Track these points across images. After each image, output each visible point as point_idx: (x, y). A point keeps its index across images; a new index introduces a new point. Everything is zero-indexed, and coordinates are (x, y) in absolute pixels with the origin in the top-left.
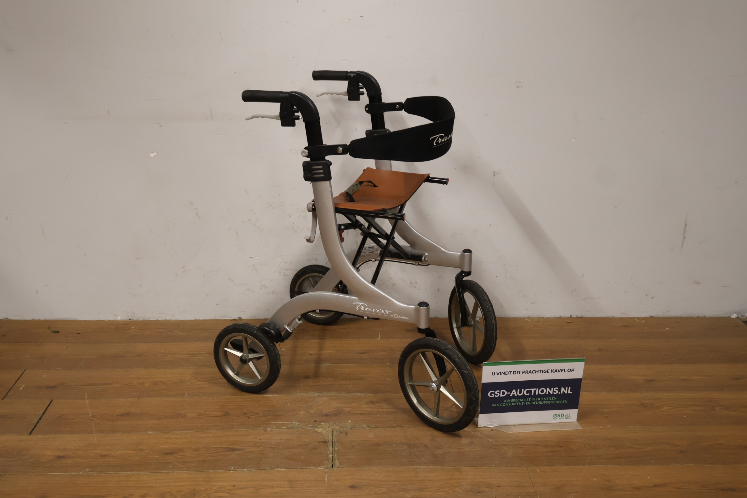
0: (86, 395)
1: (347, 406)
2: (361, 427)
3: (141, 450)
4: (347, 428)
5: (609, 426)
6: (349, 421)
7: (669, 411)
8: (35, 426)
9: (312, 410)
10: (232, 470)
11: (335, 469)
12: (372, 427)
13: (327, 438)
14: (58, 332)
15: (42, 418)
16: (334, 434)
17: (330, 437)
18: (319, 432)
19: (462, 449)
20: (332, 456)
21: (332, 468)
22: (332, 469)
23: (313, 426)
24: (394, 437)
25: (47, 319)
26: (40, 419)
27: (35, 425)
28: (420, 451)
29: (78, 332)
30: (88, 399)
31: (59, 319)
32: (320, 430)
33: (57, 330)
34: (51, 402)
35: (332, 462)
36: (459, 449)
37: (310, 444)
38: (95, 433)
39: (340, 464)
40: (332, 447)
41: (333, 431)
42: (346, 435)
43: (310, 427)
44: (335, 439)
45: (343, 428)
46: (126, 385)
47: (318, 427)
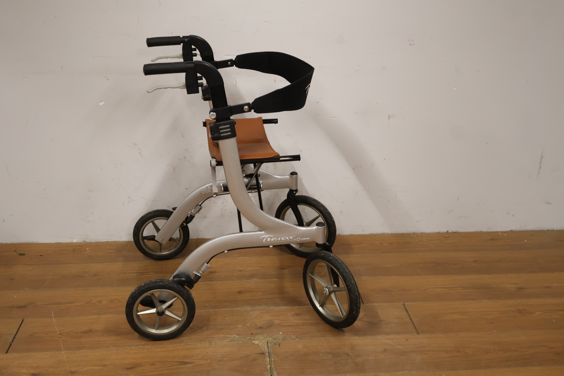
0: (53, 313)
1: (277, 318)
2: (290, 338)
3: (105, 365)
4: (279, 339)
5: (495, 331)
6: (280, 333)
7: (541, 316)
8: (11, 345)
9: (248, 323)
12: (300, 338)
13: (263, 350)
14: (24, 254)
15: (16, 337)
16: (269, 345)
17: (266, 348)
18: (256, 344)
19: (378, 356)
20: (270, 366)
23: (250, 339)
24: (319, 347)
25: (13, 242)
26: (14, 338)
27: (10, 344)
28: (344, 360)
29: (41, 254)
30: (54, 317)
31: (24, 242)
32: (256, 342)
33: (23, 253)
34: (22, 322)
35: (271, 373)
36: (376, 356)
37: (250, 356)
38: (63, 350)
39: (278, 374)
40: (269, 358)
41: (268, 343)
42: (279, 346)
43: (248, 340)
44: (270, 351)
45: (276, 340)
46: (87, 303)
47: (255, 339)
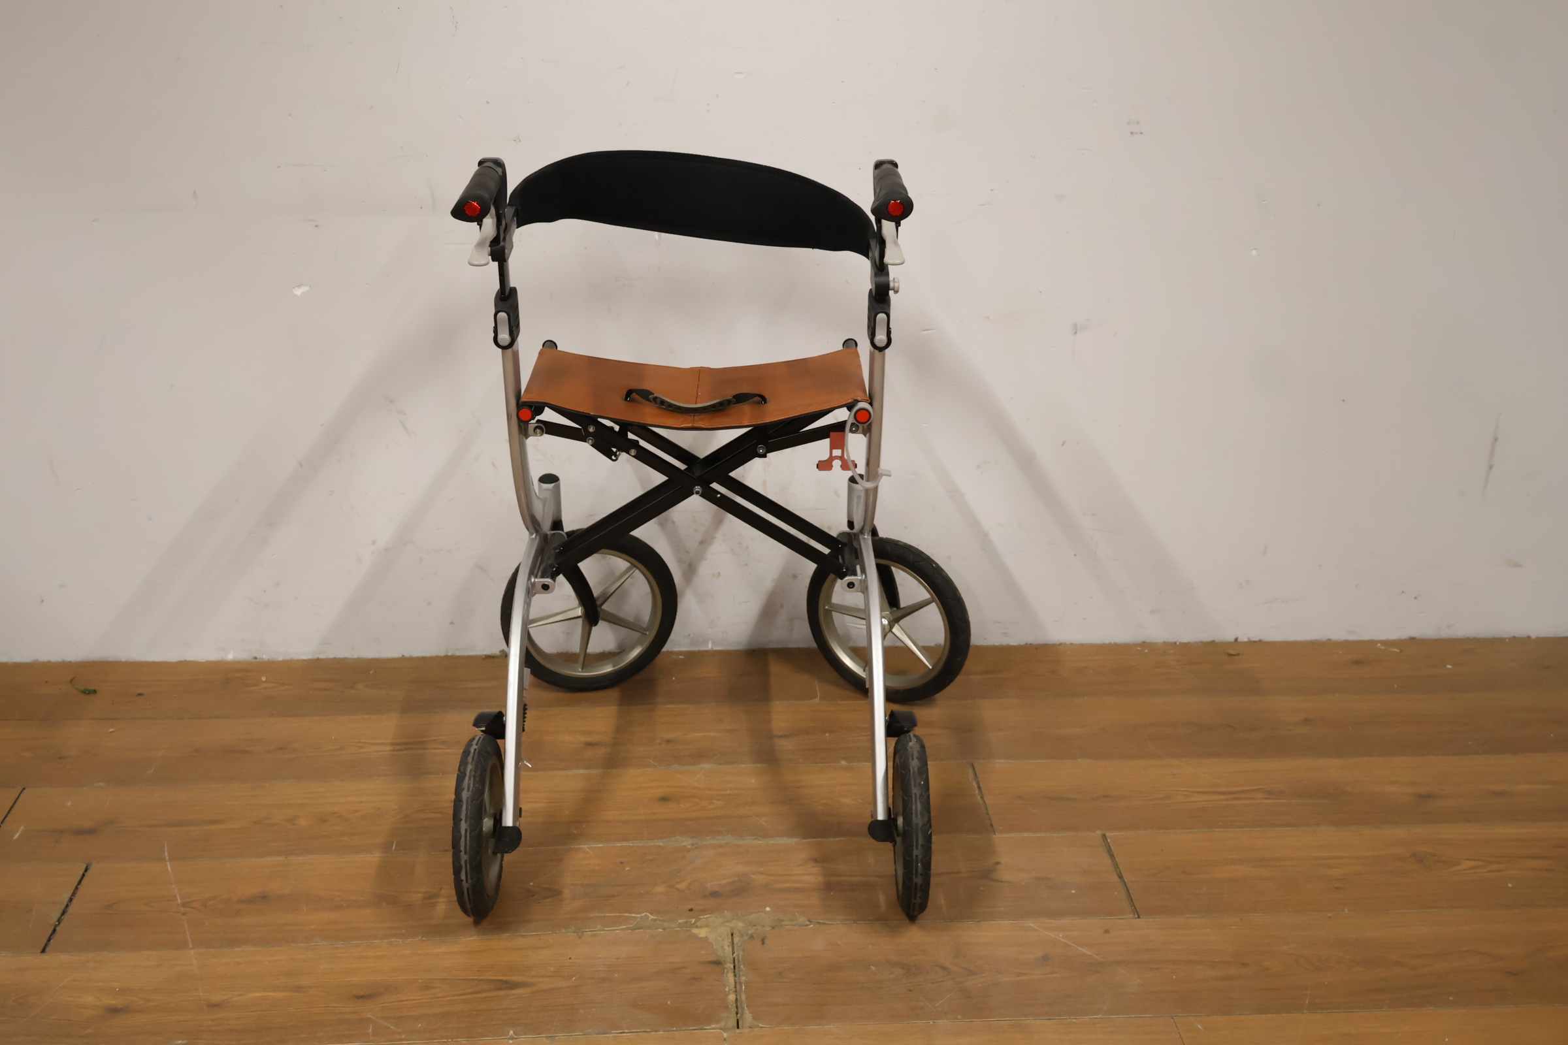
0: (166, 849)
1: (762, 869)
2: (794, 923)
3: (298, 989)
4: (764, 926)
5: (1346, 910)
6: (768, 909)
7: (1475, 873)
8: (54, 930)
9: (681, 881)
10: (511, 1038)
11: (746, 1030)
12: (819, 923)
13: (720, 953)
14: (95, 691)
15: (70, 910)
16: (736, 941)
17: (728, 949)
18: (701, 938)
19: (1025, 974)
20: (735, 998)
21: (738, 1028)
22: (738, 1031)
23: (687, 922)
24: (870, 946)
25: (67, 659)
26: (64, 913)
27: (53, 928)
28: (933, 983)
29: (140, 691)
30: (170, 860)
31: (97, 659)
32: (702, 933)
33: (92, 688)
34: (86, 870)
35: (737, 1014)
36: (1019, 974)
37: (683, 968)
38: (191, 946)
39: (755, 1018)
40: (733, 974)
41: (732, 935)
42: (763, 943)
43: (680, 925)
44: (738, 955)
45: (755, 927)
46: (255, 823)
47: (698, 924)
